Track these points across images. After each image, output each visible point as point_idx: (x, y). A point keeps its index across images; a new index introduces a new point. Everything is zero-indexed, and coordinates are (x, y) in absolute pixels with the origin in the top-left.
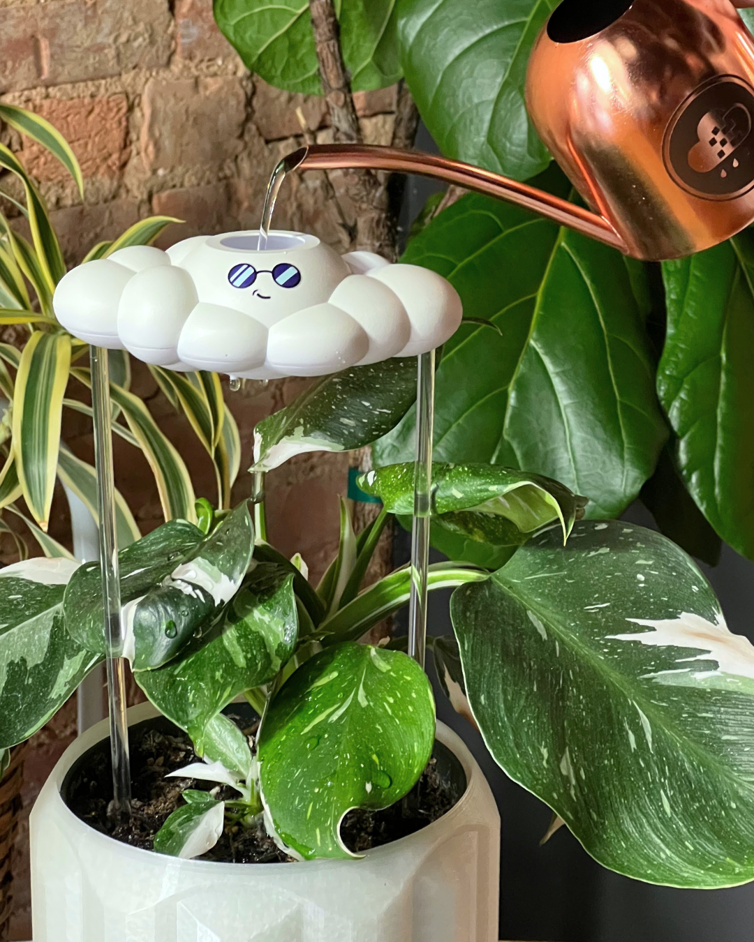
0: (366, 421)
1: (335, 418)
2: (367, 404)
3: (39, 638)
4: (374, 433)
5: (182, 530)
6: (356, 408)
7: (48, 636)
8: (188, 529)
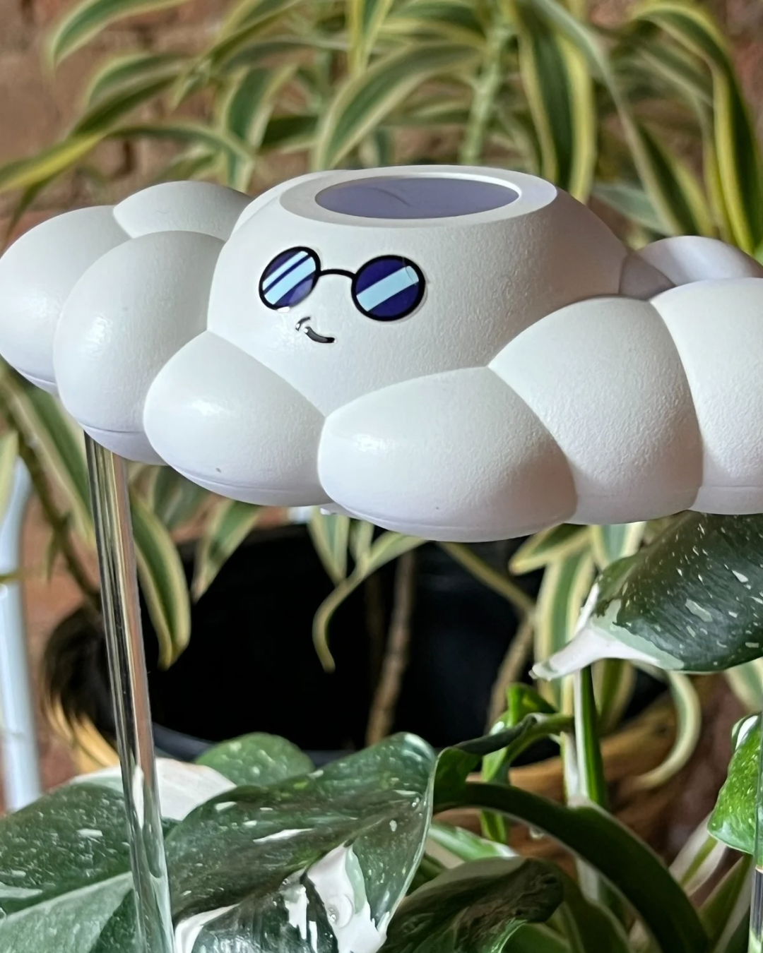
0: (734, 615)
1: (677, 596)
2: (742, 578)
3: (82, 931)
4: (749, 645)
5: (410, 758)
6: (721, 582)
7: (97, 930)
8: (419, 758)
